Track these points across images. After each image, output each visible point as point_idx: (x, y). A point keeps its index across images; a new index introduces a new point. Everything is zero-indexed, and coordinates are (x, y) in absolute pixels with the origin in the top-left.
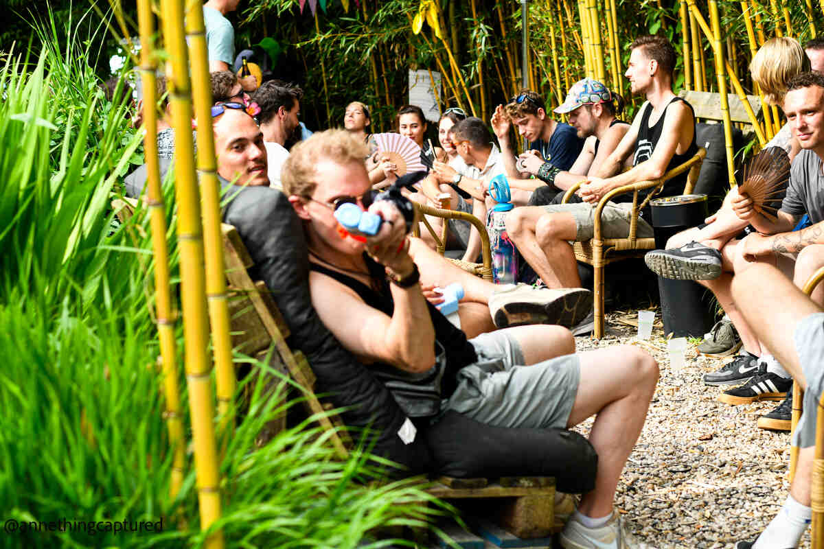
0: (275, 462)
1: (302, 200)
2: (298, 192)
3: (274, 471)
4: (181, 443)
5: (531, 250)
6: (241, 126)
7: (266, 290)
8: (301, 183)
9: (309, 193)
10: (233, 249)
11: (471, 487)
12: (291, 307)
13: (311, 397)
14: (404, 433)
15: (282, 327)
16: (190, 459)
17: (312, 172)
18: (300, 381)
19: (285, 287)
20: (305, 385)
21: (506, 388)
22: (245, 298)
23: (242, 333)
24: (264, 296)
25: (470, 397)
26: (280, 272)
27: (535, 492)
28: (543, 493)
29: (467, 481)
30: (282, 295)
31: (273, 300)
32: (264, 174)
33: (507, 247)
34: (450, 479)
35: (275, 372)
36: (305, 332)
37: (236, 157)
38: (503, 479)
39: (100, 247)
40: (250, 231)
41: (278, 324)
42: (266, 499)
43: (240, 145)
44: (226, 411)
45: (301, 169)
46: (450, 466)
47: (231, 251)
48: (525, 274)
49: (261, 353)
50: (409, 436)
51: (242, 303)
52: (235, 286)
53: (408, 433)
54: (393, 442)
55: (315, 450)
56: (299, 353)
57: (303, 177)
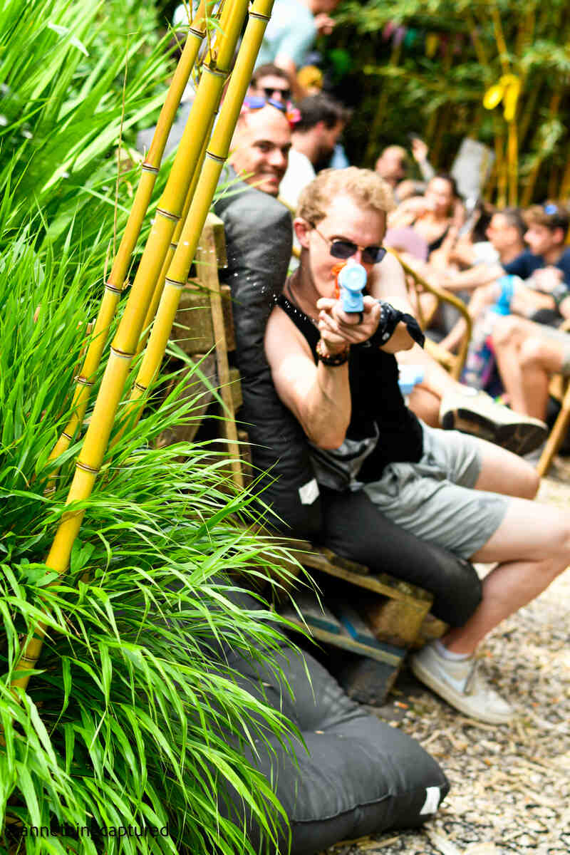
0: (166, 467)
1: (308, 226)
2: (307, 216)
3: (160, 475)
4: (80, 411)
5: (510, 367)
6: (275, 128)
7: (229, 297)
8: (312, 209)
9: (316, 222)
10: (213, 244)
11: (350, 569)
12: (245, 323)
13: (230, 419)
14: (305, 491)
15: (230, 339)
16: (83, 432)
17: (328, 202)
18: (225, 399)
19: (249, 301)
20: (229, 405)
21: (424, 502)
22: (205, 296)
23: (188, 328)
24: (224, 302)
25: (387, 493)
26: (249, 286)
27: (409, 600)
28: (416, 605)
29: (348, 563)
30: (243, 309)
31: (231, 310)
32: (276, 183)
33: (488, 352)
34: (332, 554)
35: (205, 380)
36: (247, 355)
37: (256, 155)
38: (384, 576)
39: (84, 189)
40: (240, 235)
41: (227, 335)
42: (139, 500)
43: (266, 146)
44: (138, 398)
45: (318, 195)
46: (337, 542)
47: (211, 245)
48: (494, 386)
49: (198, 356)
50: (309, 497)
51: (200, 300)
52: (201, 281)
53: (309, 493)
54: (290, 495)
55: (209, 470)
56: (236, 371)
57: (317, 204)
